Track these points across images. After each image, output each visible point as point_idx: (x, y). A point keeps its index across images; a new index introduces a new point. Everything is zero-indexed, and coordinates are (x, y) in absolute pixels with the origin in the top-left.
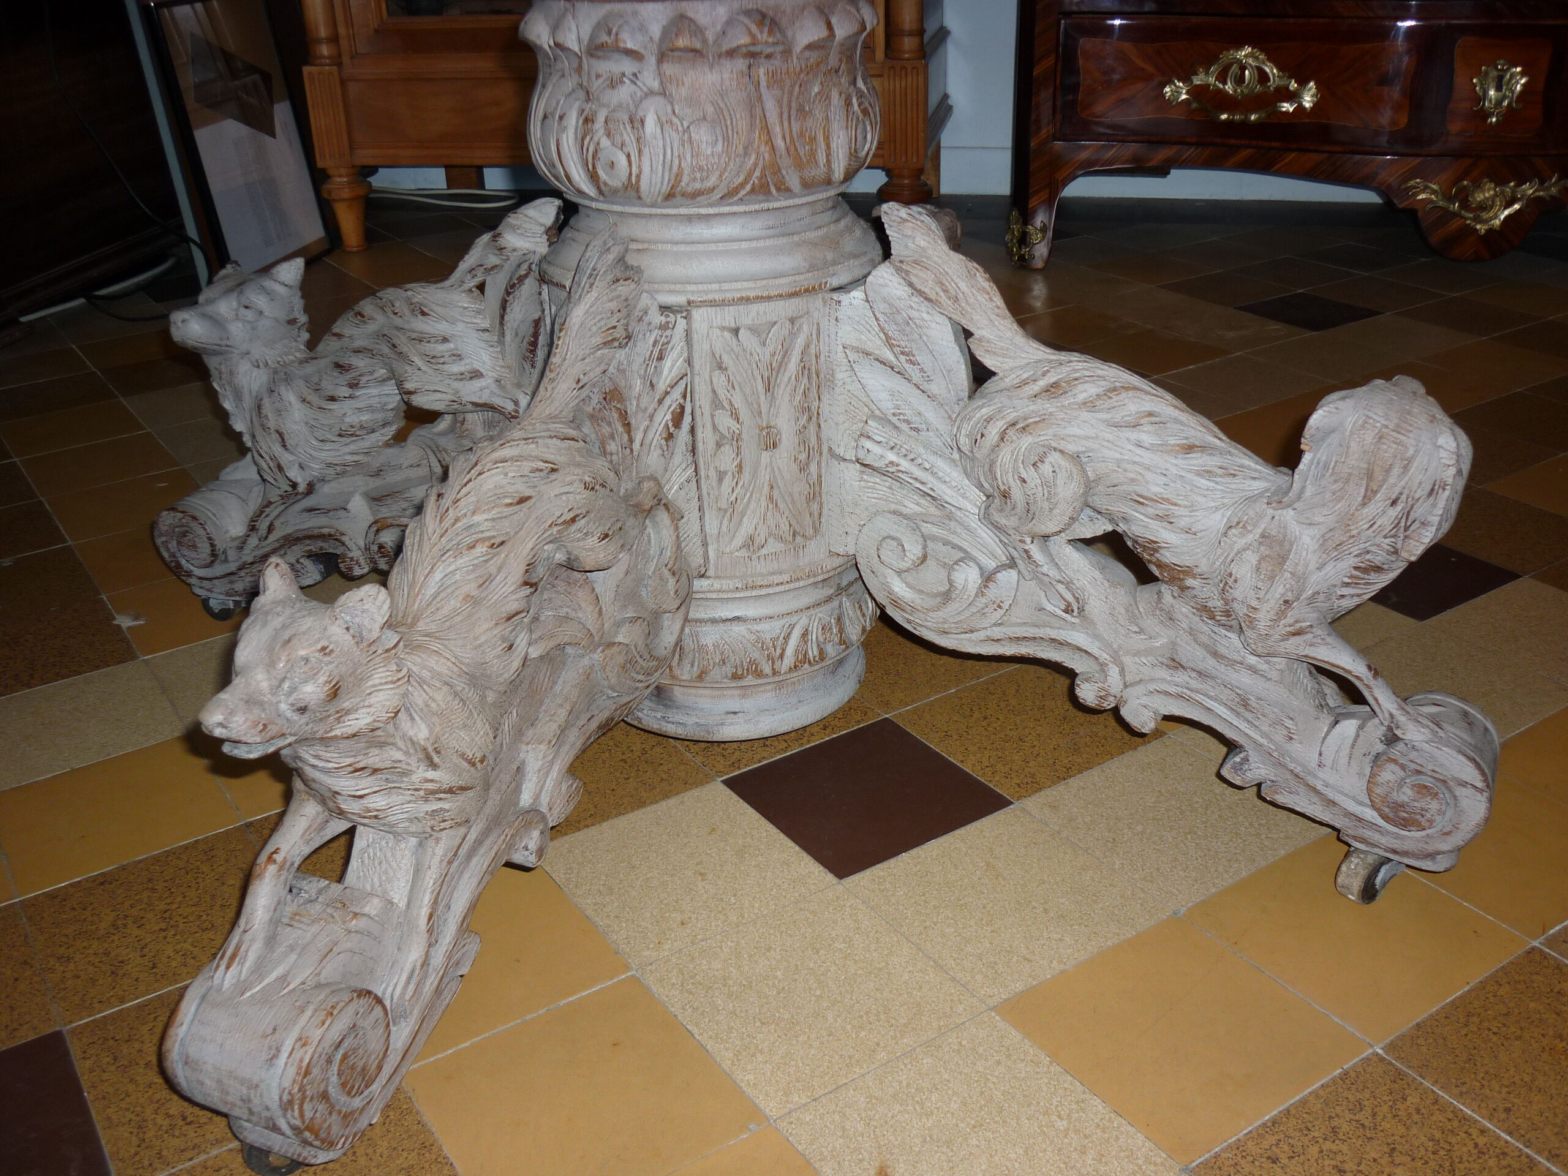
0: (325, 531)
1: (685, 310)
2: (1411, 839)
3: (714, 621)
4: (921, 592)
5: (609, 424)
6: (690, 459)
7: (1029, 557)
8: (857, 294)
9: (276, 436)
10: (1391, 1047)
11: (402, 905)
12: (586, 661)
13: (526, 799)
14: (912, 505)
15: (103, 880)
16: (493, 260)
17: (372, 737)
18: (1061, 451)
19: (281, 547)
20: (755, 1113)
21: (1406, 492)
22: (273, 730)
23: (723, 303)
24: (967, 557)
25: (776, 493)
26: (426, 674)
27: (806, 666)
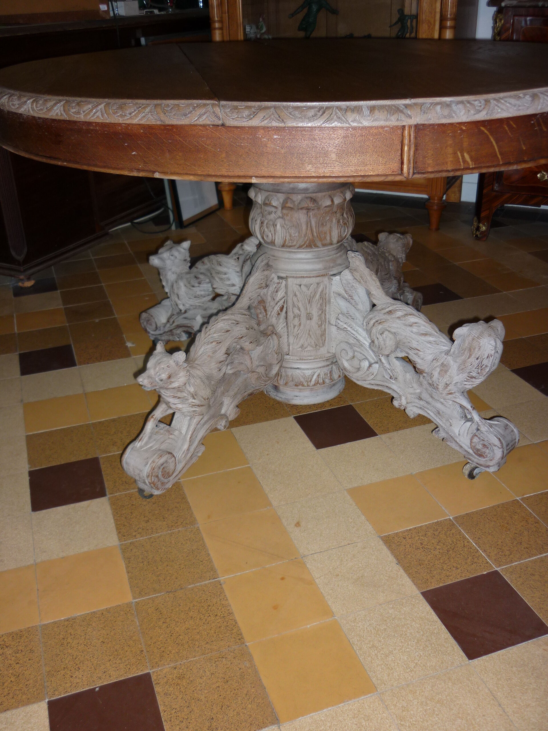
0: (189, 325)
1: (286, 278)
2: (482, 461)
3: (291, 368)
4: (353, 367)
5: (260, 310)
6: (285, 321)
7: (381, 361)
8: (337, 278)
9: (176, 295)
10: (456, 518)
11: (184, 434)
12: (246, 376)
13: (223, 412)
14: (352, 341)
15: (114, 420)
16: (241, 252)
17: (179, 389)
18: (389, 331)
19: (176, 328)
20: (270, 504)
21: (480, 356)
22: (154, 384)
23: (296, 277)
24: (366, 358)
25: (311, 333)
26: (195, 375)
27: (318, 385)
